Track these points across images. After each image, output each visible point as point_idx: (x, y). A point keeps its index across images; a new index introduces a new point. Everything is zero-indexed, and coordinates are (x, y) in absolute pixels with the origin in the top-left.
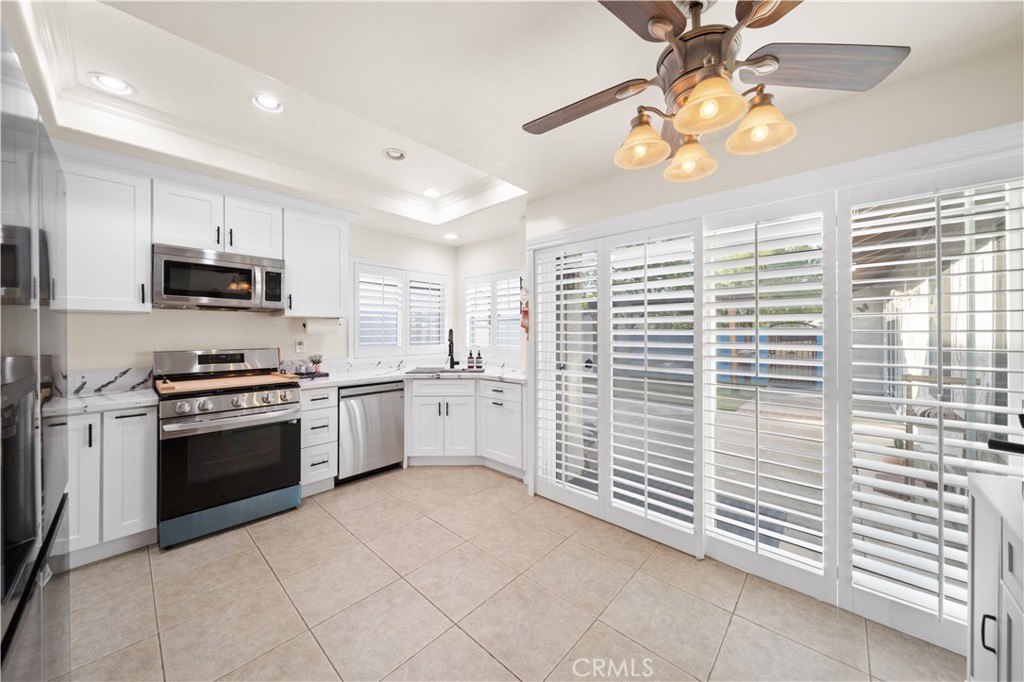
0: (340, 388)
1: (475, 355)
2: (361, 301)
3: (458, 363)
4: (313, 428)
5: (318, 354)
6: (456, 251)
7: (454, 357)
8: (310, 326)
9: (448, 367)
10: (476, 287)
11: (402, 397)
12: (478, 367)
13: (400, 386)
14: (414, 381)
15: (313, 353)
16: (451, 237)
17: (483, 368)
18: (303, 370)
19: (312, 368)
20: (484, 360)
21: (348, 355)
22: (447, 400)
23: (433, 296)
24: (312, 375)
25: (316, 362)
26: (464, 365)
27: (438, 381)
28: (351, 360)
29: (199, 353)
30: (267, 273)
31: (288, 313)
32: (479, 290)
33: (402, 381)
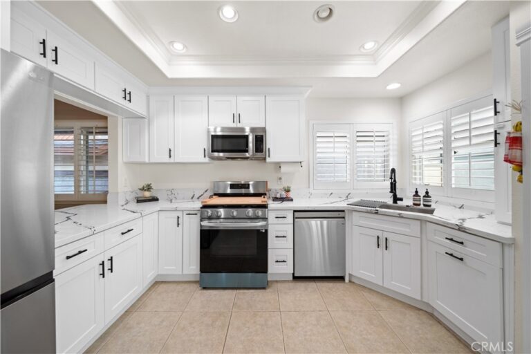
0: (295, 211)
1: (422, 193)
2: (318, 150)
3: (401, 200)
4: (277, 237)
5: (289, 185)
6: (401, 101)
7: (397, 193)
8: (284, 169)
9: (390, 201)
10: (423, 128)
11: (344, 224)
12: (425, 205)
13: (341, 214)
14: (354, 213)
15: (286, 185)
16: (394, 86)
17: (433, 207)
18: (278, 196)
19: (284, 194)
20: (433, 198)
21: (309, 187)
22: (386, 235)
23: (378, 147)
24: (282, 199)
25: (288, 191)
26: (408, 202)
27: (376, 216)
28: (311, 190)
29: (230, 183)
30: (256, 136)
31: (268, 160)
32: (425, 131)
33: (343, 211)
